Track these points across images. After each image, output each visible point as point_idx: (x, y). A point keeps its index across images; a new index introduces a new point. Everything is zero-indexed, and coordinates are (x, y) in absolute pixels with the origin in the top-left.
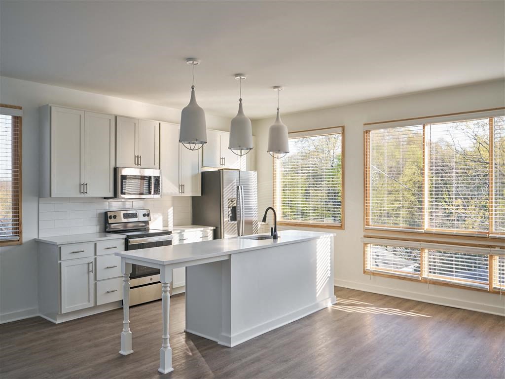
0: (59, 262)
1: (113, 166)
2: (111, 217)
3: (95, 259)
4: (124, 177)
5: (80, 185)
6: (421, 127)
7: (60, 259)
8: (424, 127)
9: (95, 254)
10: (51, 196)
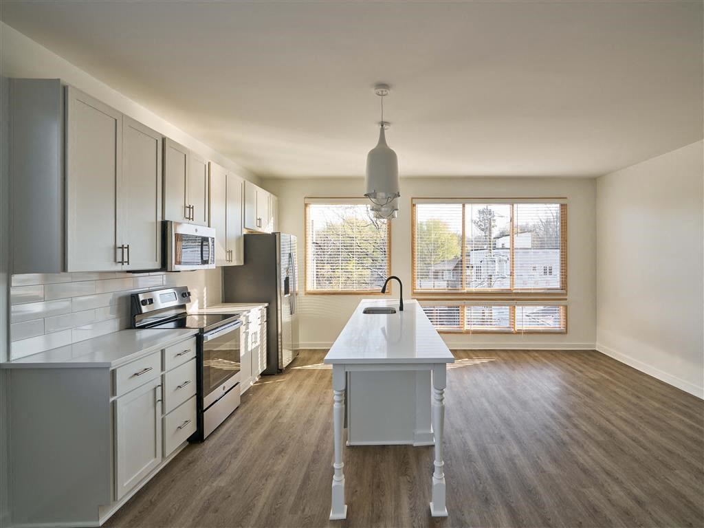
0: (112, 399)
1: (160, 219)
2: (144, 302)
3: (163, 377)
4: (179, 237)
5: (116, 248)
6: (461, 206)
7: (114, 393)
8: (464, 206)
9: (163, 369)
10: (64, 269)
